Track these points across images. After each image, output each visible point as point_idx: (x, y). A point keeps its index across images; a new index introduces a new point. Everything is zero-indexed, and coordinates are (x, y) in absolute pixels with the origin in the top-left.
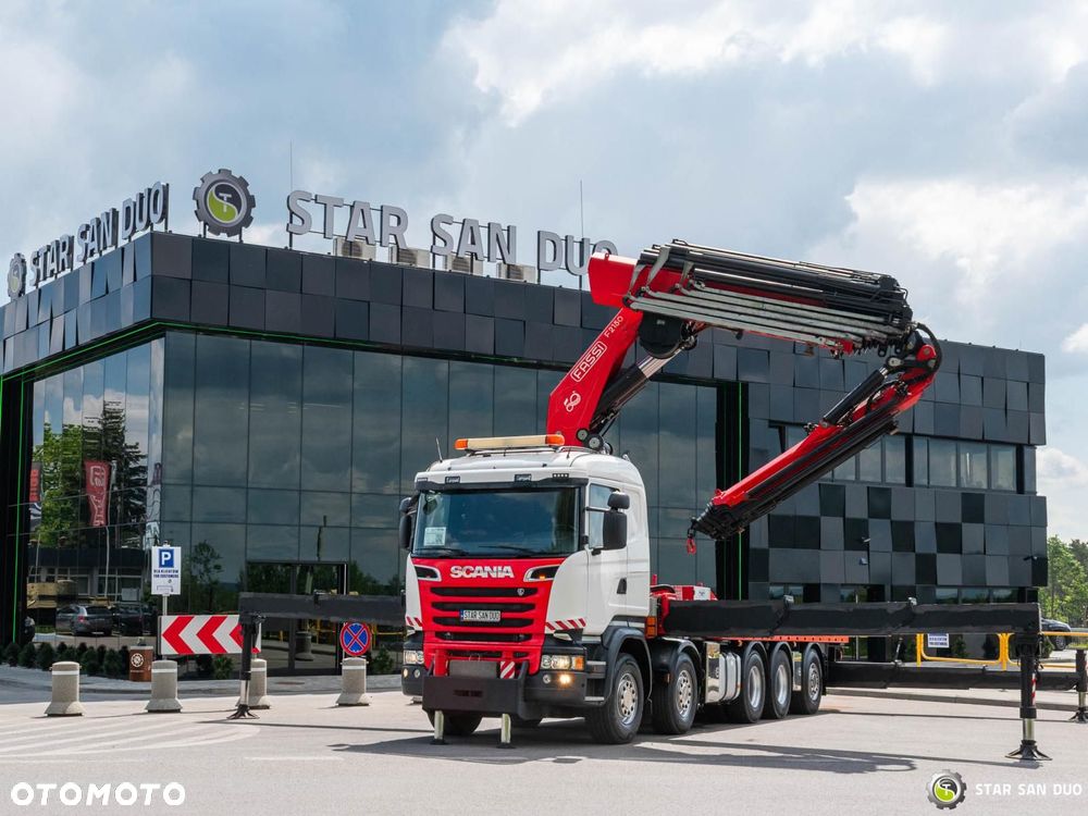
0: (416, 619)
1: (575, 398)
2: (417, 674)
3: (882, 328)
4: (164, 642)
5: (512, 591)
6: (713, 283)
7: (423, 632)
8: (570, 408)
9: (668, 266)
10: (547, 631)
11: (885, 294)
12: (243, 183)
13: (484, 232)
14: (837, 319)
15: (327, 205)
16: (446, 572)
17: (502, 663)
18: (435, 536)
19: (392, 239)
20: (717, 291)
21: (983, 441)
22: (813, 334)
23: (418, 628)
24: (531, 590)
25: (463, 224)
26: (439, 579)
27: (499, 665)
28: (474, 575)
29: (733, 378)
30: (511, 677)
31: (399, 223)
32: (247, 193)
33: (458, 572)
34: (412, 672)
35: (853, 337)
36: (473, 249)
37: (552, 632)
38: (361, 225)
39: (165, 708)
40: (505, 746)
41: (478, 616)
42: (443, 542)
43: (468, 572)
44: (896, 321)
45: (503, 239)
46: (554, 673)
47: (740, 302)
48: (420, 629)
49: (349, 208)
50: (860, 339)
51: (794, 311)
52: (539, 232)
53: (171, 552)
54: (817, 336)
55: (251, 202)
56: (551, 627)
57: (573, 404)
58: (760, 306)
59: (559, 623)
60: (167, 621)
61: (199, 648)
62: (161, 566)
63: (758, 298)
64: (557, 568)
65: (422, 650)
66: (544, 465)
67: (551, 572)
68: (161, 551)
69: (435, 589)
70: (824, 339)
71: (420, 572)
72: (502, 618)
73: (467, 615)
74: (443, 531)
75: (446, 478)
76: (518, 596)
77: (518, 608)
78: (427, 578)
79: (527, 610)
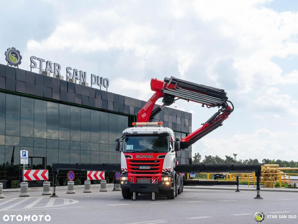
0: (126, 169)
1: (144, 114)
2: (126, 183)
3: (222, 101)
4: (24, 177)
5: (153, 161)
6: (183, 87)
7: (127, 172)
8: (143, 117)
9: (172, 83)
10: (163, 171)
11: (222, 93)
12: (19, 52)
13: (79, 73)
14: (211, 99)
15: (41, 61)
16: (134, 157)
17: (152, 180)
18: (129, 147)
19: (57, 72)
20: (184, 90)
21: (181, 132)
22: (206, 102)
23: (126, 171)
24: (158, 161)
25: (74, 70)
26: (132, 158)
27: (151, 180)
28: (142, 157)
29: (133, 114)
30: (155, 183)
31: (58, 68)
32: (20, 55)
33: (138, 157)
34: (124, 183)
35: (215, 103)
36: (76, 77)
37: (164, 171)
38: (49, 67)
39: (26, 195)
40: (153, 200)
41: (144, 168)
42: (133, 148)
43: (141, 156)
44: (225, 100)
45: (84, 75)
46: (165, 182)
47: (189, 93)
48: (127, 171)
49: (46, 62)
50: (216, 104)
51: (202, 96)
52: (91, 74)
53: (25, 152)
54: (207, 102)
55: (21, 58)
56: (164, 170)
57: (144, 116)
58: (194, 94)
59: (166, 169)
60: (25, 171)
61: (33, 179)
62: (23, 156)
63: (194, 92)
64: (165, 155)
65: (127, 176)
66: (160, 130)
67: (164, 157)
68: (23, 152)
69: (131, 161)
70: (209, 103)
71: (126, 156)
72: (151, 168)
73: (141, 168)
74: (132, 146)
75: (133, 132)
76: (155, 163)
77: (155, 165)
78: (128, 158)
79: (157, 166)
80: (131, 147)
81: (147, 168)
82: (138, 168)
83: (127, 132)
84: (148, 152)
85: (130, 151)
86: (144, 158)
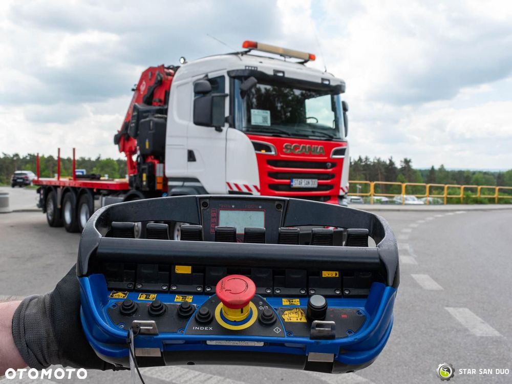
0: (256, 187)
5: (322, 164)
16: (280, 148)
23: (256, 193)
41: (303, 183)
48: (259, 195)
64: (346, 149)
69: (269, 160)
71: (257, 147)
72: (319, 185)
73: (296, 183)
74: (267, 114)
75: (274, 70)
76: (327, 168)
77: (326, 176)
78: (263, 152)
79: (332, 178)
80: (265, 119)
81: (310, 186)
82: (289, 185)
83: (257, 68)
84: (311, 137)
85: (264, 129)
86: (303, 155)
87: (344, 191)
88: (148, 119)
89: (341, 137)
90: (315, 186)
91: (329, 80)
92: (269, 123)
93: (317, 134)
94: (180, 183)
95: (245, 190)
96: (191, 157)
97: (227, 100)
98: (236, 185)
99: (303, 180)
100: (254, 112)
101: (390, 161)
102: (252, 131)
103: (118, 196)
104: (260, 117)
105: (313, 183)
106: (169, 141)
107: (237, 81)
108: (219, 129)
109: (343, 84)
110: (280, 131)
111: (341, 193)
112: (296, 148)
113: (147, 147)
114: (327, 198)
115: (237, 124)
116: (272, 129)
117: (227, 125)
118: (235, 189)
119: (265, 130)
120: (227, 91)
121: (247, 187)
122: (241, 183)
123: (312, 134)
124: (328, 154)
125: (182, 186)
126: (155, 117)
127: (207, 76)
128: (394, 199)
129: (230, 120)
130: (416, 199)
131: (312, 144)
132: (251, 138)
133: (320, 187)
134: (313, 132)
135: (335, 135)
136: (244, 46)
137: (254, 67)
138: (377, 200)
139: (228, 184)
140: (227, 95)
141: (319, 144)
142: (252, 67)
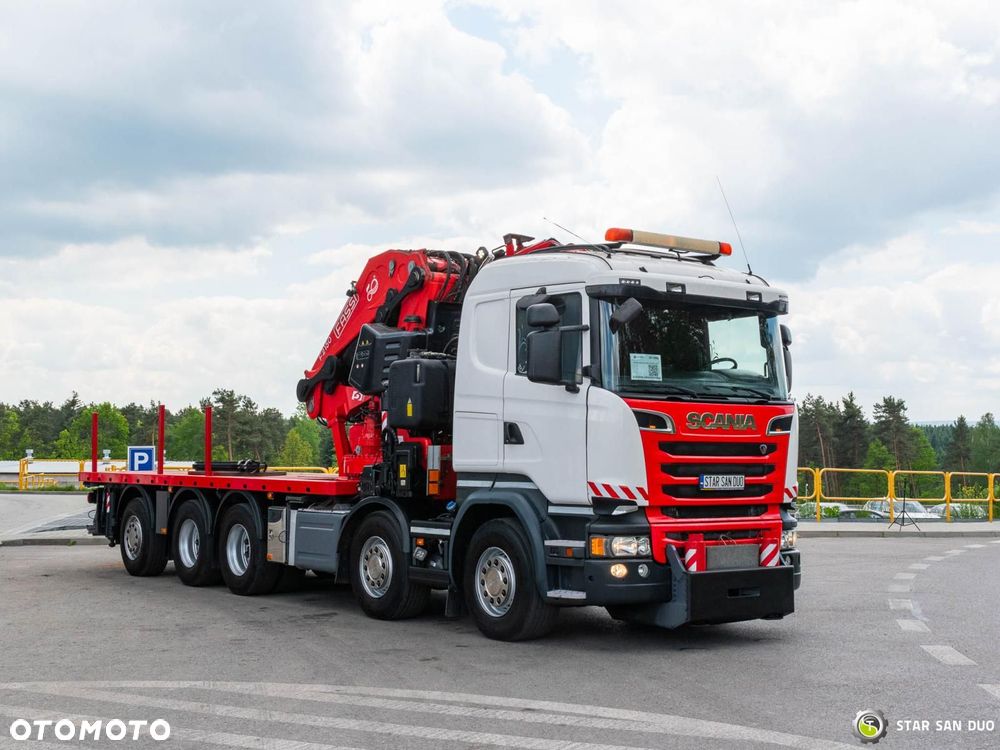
0: (641, 490)
2: (643, 571)
5: (752, 448)
16: (677, 421)
23: (642, 502)
24: (771, 446)
26: (669, 429)
34: (632, 569)
41: (721, 482)
42: (660, 375)
48: (646, 503)
64: (791, 418)
65: (646, 534)
69: (664, 444)
71: (642, 419)
72: (748, 485)
74: (657, 360)
75: (667, 284)
76: (761, 455)
77: (760, 470)
78: (652, 428)
79: (768, 473)
80: (653, 368)
81: (731, 487)
82: (697, 485)
83: (639, 281)
84: (731, 399)
85: (653, 386)
86: (719, 431)
87: (790, 495)
88: (408, 360)
89: (782, 395)
90: (742, 487)
91: (760, 295)
92: (659, 377)
93: (740, 393)
94: (487, 484)
95: (623, 496)
96: (512, 434)
97: (586, 337)
98: (607, 487)
99: (720, 477)
100: (635, 357)
101: (849, 405)
102: (630, 390)
103: (330, 506)
104: (646, 367)
105: (737, 482)
106: (459, 404)
107: (602, 304)
108: (573, 389)
109: (786, 300)
110: (681, 390)
111: (787, 499)
112: (707, 420)
113: (410, 413)
114: (761, 508)
115: (605, 379)
116: (665, 387)
117: (587, 381)
118: (606, 494)
119: (654, 390)
120: (586, 321)
121: (626, 490)
122: (615, 485)
123: (734, 393)
124: (761, 429)
125: (492, 488)
126: (423, 357)
127: (543, 291)
128: (866, 508)
129: (595, 374)
130: (920, 507)
131: (734, 410)
132: (631, 405)
133: (750, 489)
134: (735, 389)
135: (773, 393)
136: (608, 237)
137: (635, 280)
138: (827, 510)
139: (592, 485)
140: (586, 329)
141: (744, 411)
142: (631, 280)
